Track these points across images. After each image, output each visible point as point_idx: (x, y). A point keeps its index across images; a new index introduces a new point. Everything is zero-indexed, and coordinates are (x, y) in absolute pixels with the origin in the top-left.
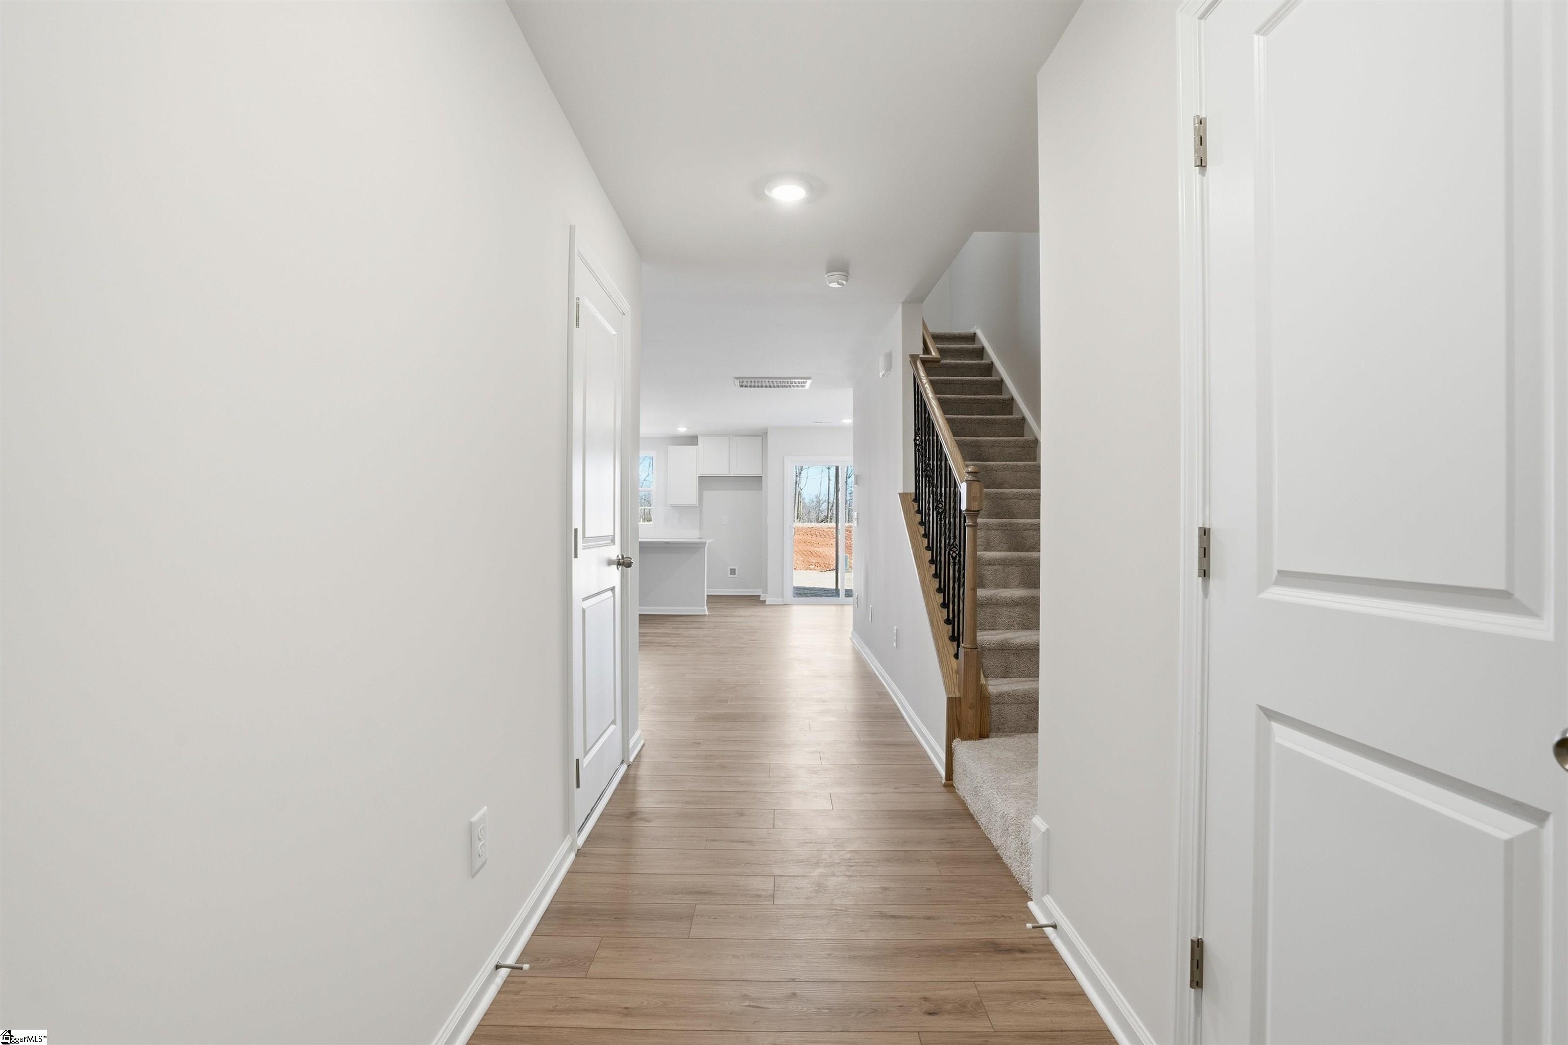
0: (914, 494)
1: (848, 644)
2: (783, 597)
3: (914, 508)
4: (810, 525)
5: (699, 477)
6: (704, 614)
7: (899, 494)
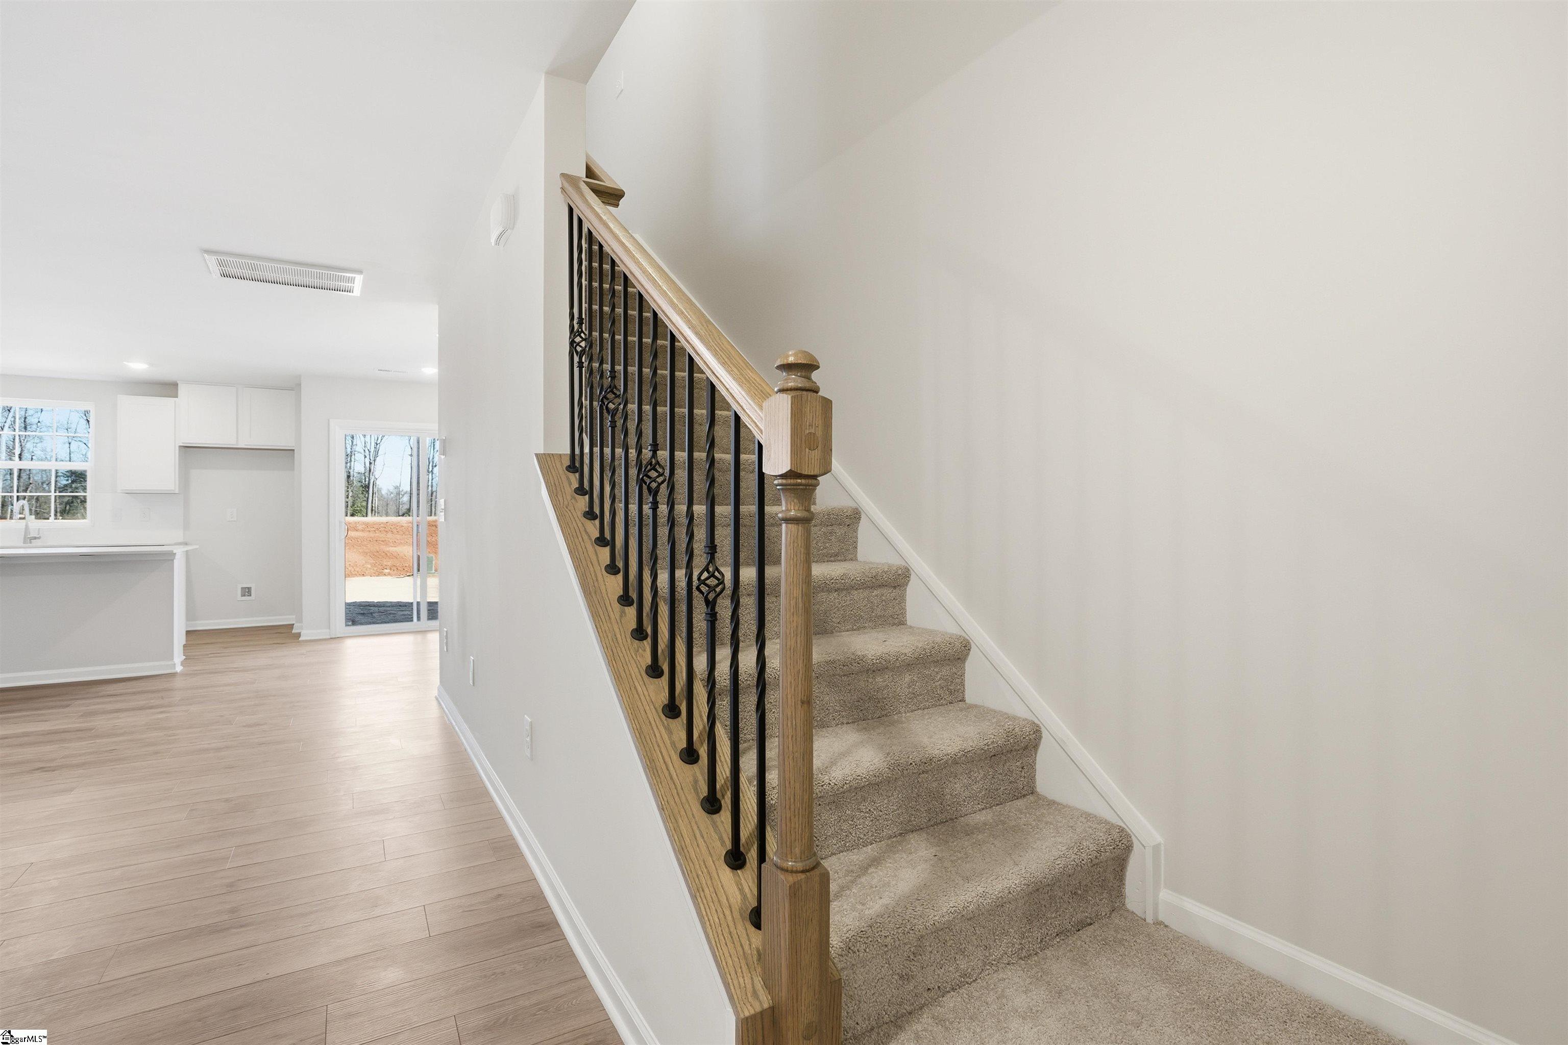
0: (568, 458)
1: (433, 712)
2: (329, 629)
3: (570, 484)
4: (384, 519)
5: (180, 446)
6: (173, 671)
7: (537, 455)
